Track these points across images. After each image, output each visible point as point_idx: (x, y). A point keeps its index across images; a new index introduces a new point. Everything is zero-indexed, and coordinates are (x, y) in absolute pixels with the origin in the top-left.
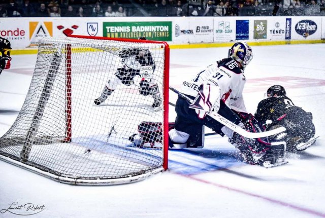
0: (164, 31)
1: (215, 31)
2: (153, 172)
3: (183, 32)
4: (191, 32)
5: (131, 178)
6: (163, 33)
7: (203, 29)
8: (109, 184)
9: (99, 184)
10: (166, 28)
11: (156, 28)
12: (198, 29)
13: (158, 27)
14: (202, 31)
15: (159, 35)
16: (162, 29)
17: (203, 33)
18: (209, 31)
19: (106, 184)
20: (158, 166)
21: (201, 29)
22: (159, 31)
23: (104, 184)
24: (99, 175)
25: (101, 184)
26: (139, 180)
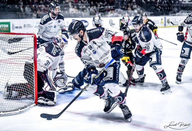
0: (6, 27)
1: (34, 27)
2: (31, 106)
3: (17, 27)
4: (21, 27)
5: (20, 110)
6: (6, 29)
7: (28, 26)
8: (8, 115)
9: (2, 115)
10: (7, 26)
11: (2, 26)
12: (25, 26)
13: (2, 25)
14: (27, 27)
15: (3, 30)
16: (5, 26)
17: (27, 28)
18: (31, 27)
19: (6, 115)
20: (33, 103)
21: (26, 26)
22: (3, 27)
23: (5, 115)
24: (2, 110)
25: (4, 115)
26: (24, 111)
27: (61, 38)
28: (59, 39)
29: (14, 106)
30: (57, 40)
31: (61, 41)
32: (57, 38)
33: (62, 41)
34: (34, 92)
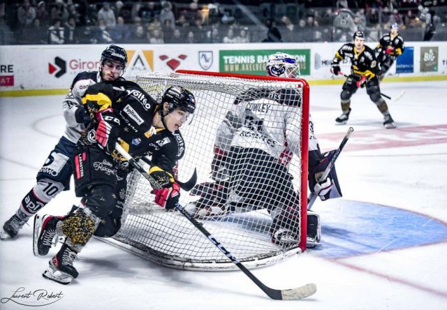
0: (299, 62)
2: (287, 253)
3: (325, 63)
5: (257, 261)
8: (228, 269)
9: (214, 270)
10: (303, 58)
19: (224, 270)
23: (221, 270)
24: (215, 258)
25: (218, 270)
26: (268, 264)
27: (281, 62)
28: (277, 67)
29: (244, 251)
30: (276, 70)
31: (284, 67)
32: (272, 68)
33: (287, 65)
34: (298, 221)
